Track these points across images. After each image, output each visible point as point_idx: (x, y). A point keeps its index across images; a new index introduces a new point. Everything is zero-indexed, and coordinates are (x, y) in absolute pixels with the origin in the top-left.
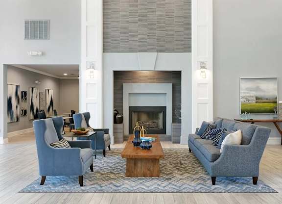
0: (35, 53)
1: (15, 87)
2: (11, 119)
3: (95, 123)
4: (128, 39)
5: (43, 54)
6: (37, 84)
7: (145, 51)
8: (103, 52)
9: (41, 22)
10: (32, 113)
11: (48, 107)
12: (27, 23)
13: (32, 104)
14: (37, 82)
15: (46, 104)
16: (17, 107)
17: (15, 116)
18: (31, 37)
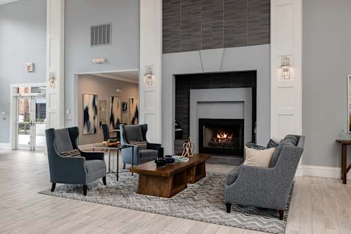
0: (98, 61)
1: (92, 97)
2: (88, 130)
3: (153, 137)
4: (189, 35)
5: (106, 61)
6: (118, 93)
7: (210, 48)
8: (163, 53)
9: (104, 26)
10: (112, 125)
11: (131, 119)
12: (92, 28)
13: (112, 115)
14: (118, 90)
15: (130, 115)
16: (94, 118)
17: (92, 127)
18: (96, 44)
